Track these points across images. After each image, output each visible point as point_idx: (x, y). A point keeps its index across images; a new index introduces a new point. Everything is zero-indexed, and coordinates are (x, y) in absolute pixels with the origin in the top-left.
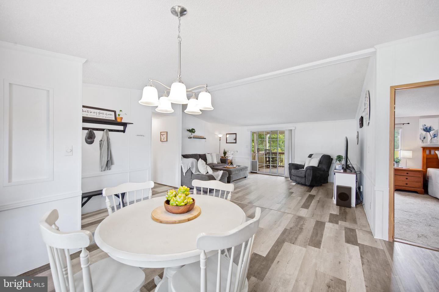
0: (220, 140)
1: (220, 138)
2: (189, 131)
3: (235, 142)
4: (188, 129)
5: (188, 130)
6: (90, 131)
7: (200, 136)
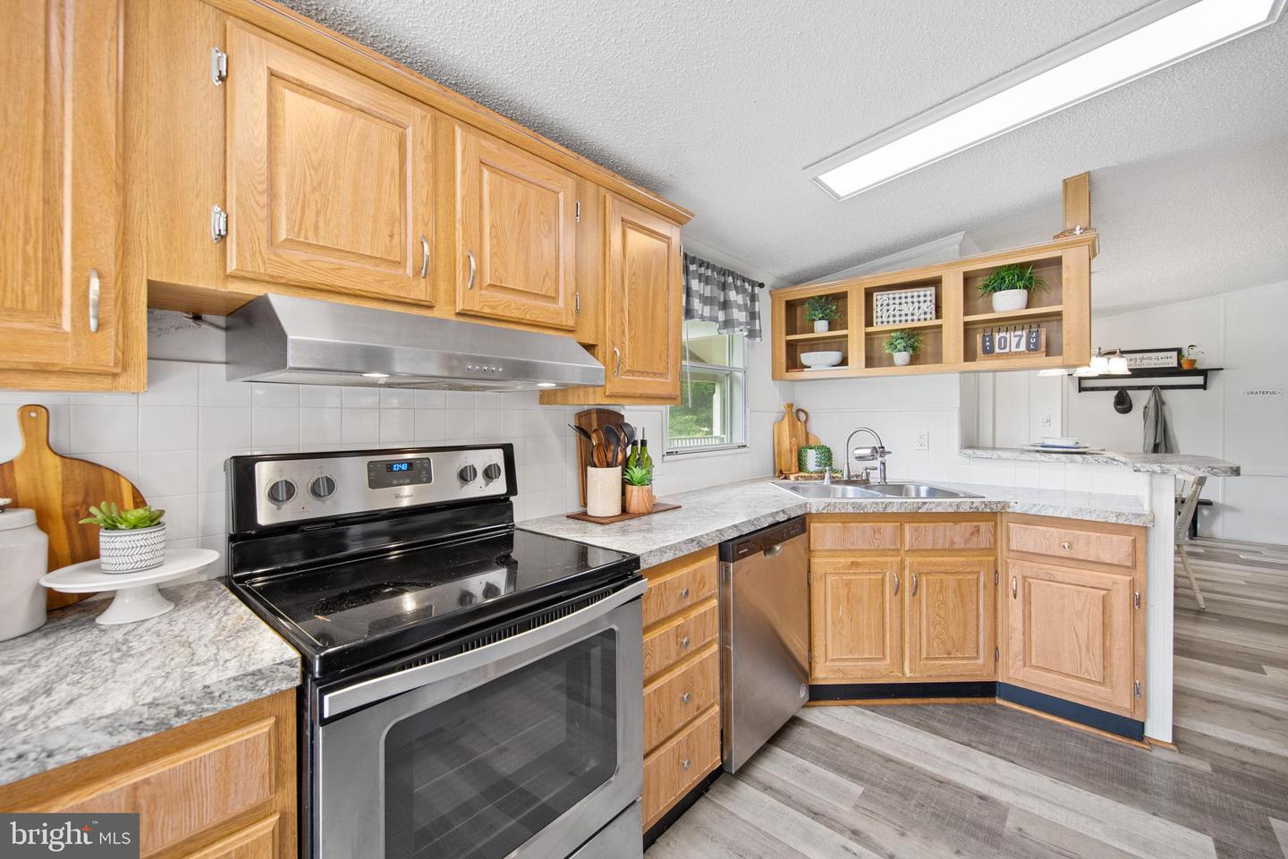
6: (1120, 393)
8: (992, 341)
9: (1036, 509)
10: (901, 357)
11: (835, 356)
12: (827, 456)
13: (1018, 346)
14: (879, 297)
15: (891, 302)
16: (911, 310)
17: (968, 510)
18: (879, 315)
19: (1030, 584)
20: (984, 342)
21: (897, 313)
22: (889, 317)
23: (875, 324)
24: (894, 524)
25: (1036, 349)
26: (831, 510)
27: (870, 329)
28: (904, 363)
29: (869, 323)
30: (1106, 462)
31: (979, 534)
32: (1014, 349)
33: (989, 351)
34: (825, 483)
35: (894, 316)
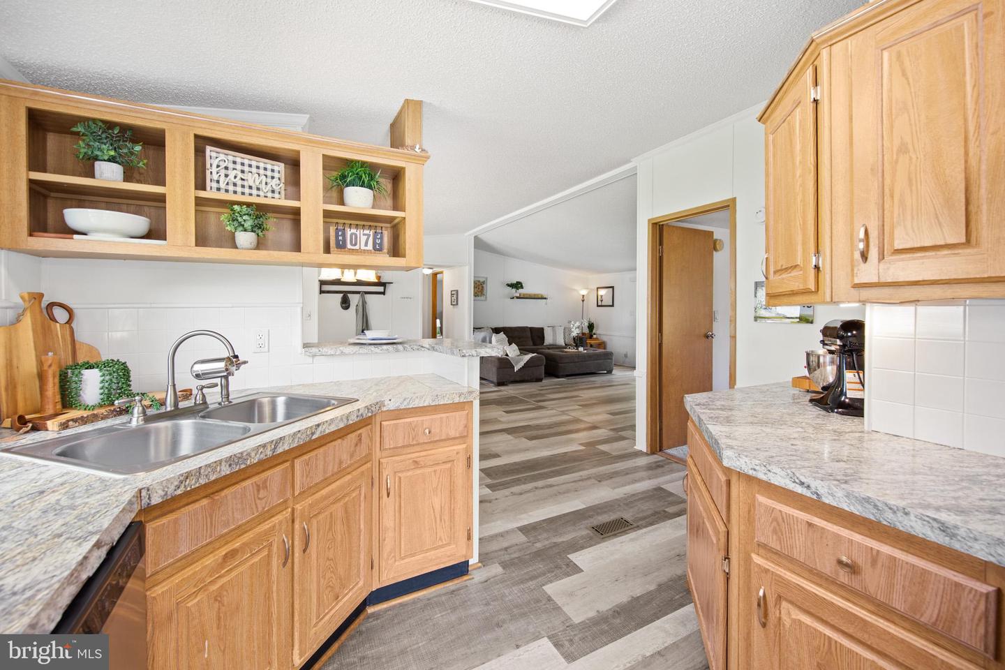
0: (583, 301)
1: (583, 296)
2: (512, 286)
3: (611, 304)
4: (510, 283)
5: (508, 285)
6: (344, 295)
7: (535, 295)
8: (344, 235)
9: (405, 403)
10: (245, 239)
11: (139, 223)
12: (119, 375)
13: (366, 244)
14: (214, 155)
15: (231, 166)
16: (257, 183)
17: (356, 420)
18: (215, 177)
19: (400, 478)
20: (337, 236)
21: (239, 183)
22: (228, 184)
23: (208, 188)
24: (282, 467)
25: (381, 250)
26: (192, 484)
27: (202, 194)
28: (249, 246)
29: (200, 184)
30: (418, 349)
31: (361, 443)
32: (363, 247)
33: (341, 246)
34: (134, 423)
35: (235, 185)
